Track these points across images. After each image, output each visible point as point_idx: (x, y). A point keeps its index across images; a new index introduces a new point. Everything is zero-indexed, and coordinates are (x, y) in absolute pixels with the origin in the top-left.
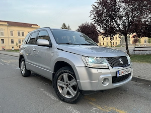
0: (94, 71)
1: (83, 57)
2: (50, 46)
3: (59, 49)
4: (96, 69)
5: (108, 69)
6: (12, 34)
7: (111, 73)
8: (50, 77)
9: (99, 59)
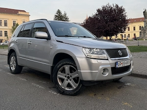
0: (94, 61)
1: (83, 49)
2: (49, 38)
3: (60, 42)
4: (96, 60)
5: (108, 60)
7: (110, 64)
8: (49, 71)
9: (98, 50)
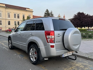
6: (9, 16)
